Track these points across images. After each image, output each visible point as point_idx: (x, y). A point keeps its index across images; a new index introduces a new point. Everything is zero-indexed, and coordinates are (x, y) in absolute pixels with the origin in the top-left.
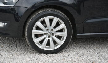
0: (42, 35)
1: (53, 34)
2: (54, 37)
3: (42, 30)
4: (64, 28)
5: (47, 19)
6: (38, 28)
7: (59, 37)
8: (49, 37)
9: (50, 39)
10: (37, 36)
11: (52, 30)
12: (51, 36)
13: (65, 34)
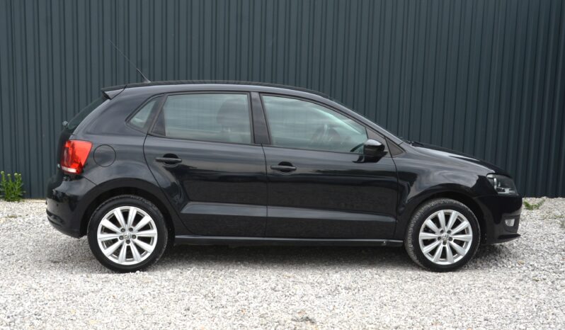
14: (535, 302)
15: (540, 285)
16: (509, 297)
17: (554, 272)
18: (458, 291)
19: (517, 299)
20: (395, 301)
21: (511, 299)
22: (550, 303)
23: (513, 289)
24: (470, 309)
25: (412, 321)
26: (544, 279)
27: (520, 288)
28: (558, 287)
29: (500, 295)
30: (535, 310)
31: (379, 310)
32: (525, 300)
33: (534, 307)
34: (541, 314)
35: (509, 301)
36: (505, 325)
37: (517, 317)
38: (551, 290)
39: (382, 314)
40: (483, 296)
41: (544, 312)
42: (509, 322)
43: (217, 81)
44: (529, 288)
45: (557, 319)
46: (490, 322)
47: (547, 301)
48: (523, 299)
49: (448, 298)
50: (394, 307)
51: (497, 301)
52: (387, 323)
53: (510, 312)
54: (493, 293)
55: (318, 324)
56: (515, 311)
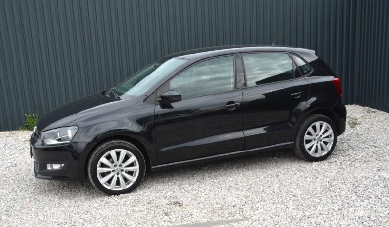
0: (109, 173)
1: (122, 171)
2: (124, 173)
3: (108, 167)
4: (135, 162)
5: (113, 153)
6: (103, 165)
7: (131, 173)
8: (118, 174)
9: (120, 176)
10: (103, 175)
11: (121, 165)
12: (120, 173)
13: (136, 168)
14: (328, 179)
15: (332, 166)
16: (312, 176)
17: (342, 156)
18: (280, 174)
19: (317, 178)
20: (238, 184)
21: (313, 178)
22: (338, 180)
23: (315, 170)
24: (285, 188)
25: (245, 200)
26: (336, 161)
27: (320, 169)
28: (344, 167)
29: (306, 176)
30: (328, 186)
31: (226, 191)
32: (322, 178)
33: (327, 183)
34: (331, 189)
35: (311, 179)
36: (306, 200)
37: (315, 193)
38: (339, 169)
39: (228, 195)
40: (296, 177)
41: (333, 187)
42: (310, 196)
43: (238, 45)
44: (325, 168)
45: (342, 192)
46: (297, 197)
47: (336, 178)
48: (321, 178)
49: (272, 180)
50: (237, 189)
51: (303, 180)
52: (229, 202)
53: (311, 189)
54: (302, 174)
55: (184, 206)
56: (314, 188)
